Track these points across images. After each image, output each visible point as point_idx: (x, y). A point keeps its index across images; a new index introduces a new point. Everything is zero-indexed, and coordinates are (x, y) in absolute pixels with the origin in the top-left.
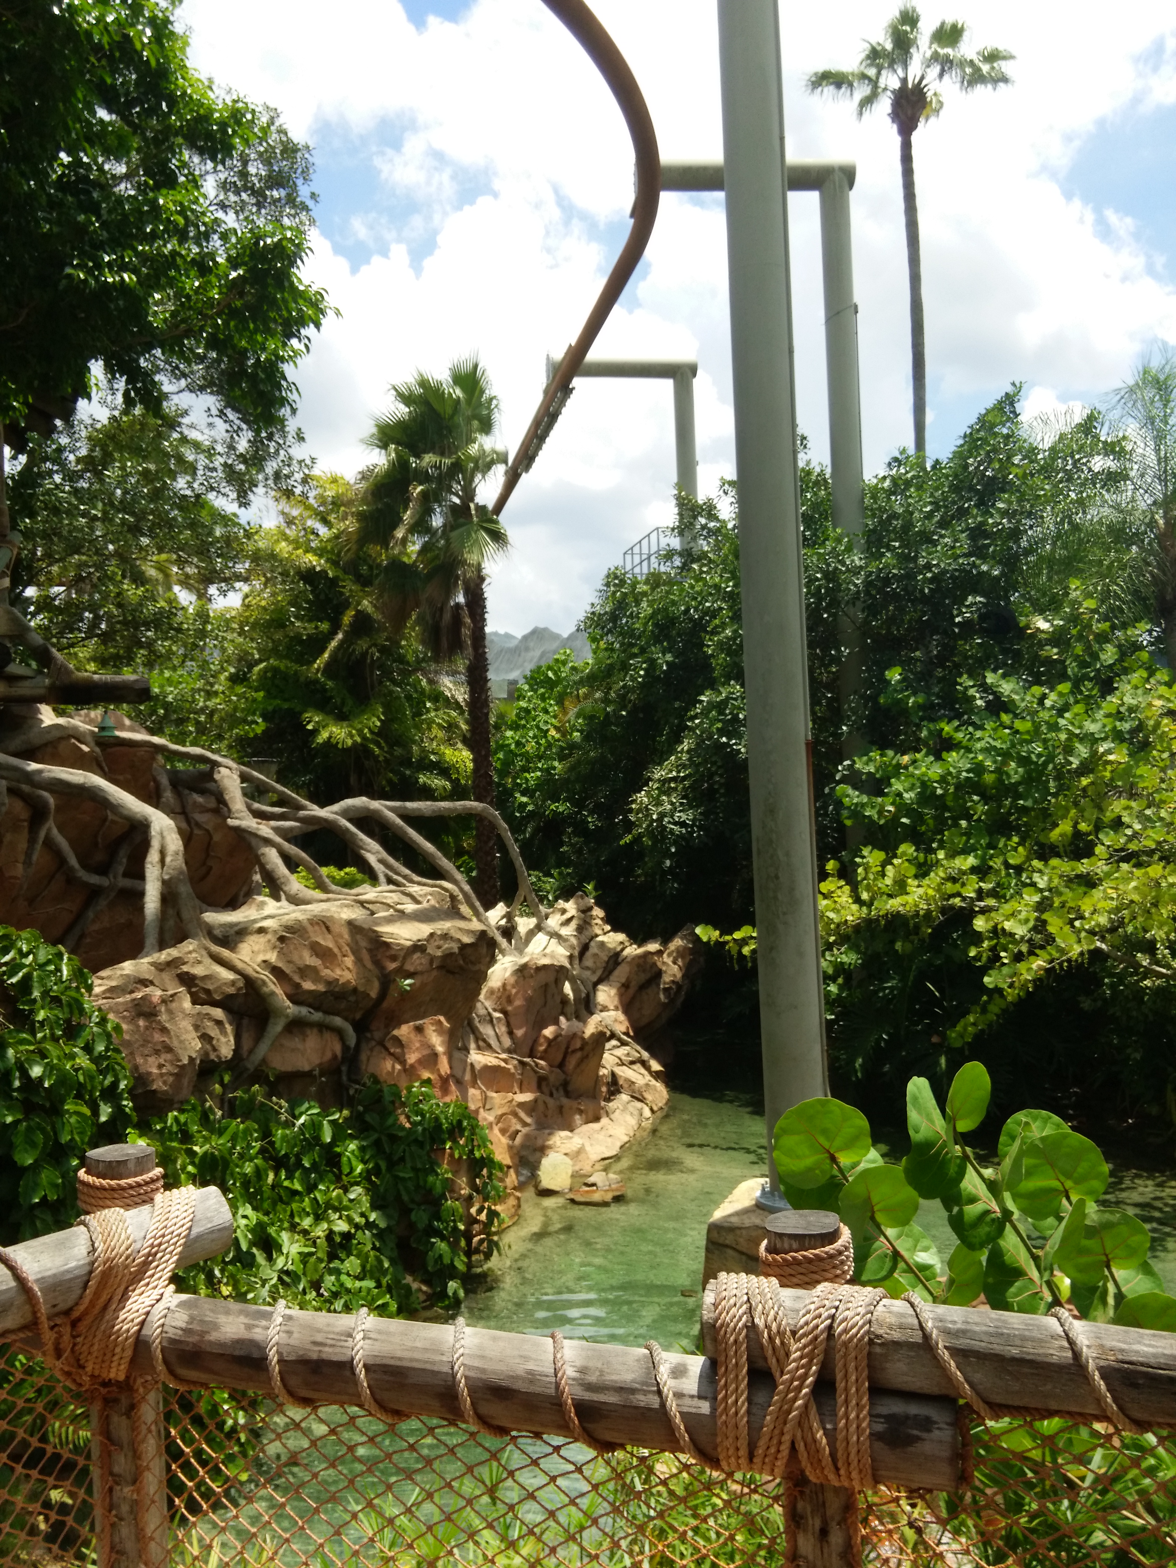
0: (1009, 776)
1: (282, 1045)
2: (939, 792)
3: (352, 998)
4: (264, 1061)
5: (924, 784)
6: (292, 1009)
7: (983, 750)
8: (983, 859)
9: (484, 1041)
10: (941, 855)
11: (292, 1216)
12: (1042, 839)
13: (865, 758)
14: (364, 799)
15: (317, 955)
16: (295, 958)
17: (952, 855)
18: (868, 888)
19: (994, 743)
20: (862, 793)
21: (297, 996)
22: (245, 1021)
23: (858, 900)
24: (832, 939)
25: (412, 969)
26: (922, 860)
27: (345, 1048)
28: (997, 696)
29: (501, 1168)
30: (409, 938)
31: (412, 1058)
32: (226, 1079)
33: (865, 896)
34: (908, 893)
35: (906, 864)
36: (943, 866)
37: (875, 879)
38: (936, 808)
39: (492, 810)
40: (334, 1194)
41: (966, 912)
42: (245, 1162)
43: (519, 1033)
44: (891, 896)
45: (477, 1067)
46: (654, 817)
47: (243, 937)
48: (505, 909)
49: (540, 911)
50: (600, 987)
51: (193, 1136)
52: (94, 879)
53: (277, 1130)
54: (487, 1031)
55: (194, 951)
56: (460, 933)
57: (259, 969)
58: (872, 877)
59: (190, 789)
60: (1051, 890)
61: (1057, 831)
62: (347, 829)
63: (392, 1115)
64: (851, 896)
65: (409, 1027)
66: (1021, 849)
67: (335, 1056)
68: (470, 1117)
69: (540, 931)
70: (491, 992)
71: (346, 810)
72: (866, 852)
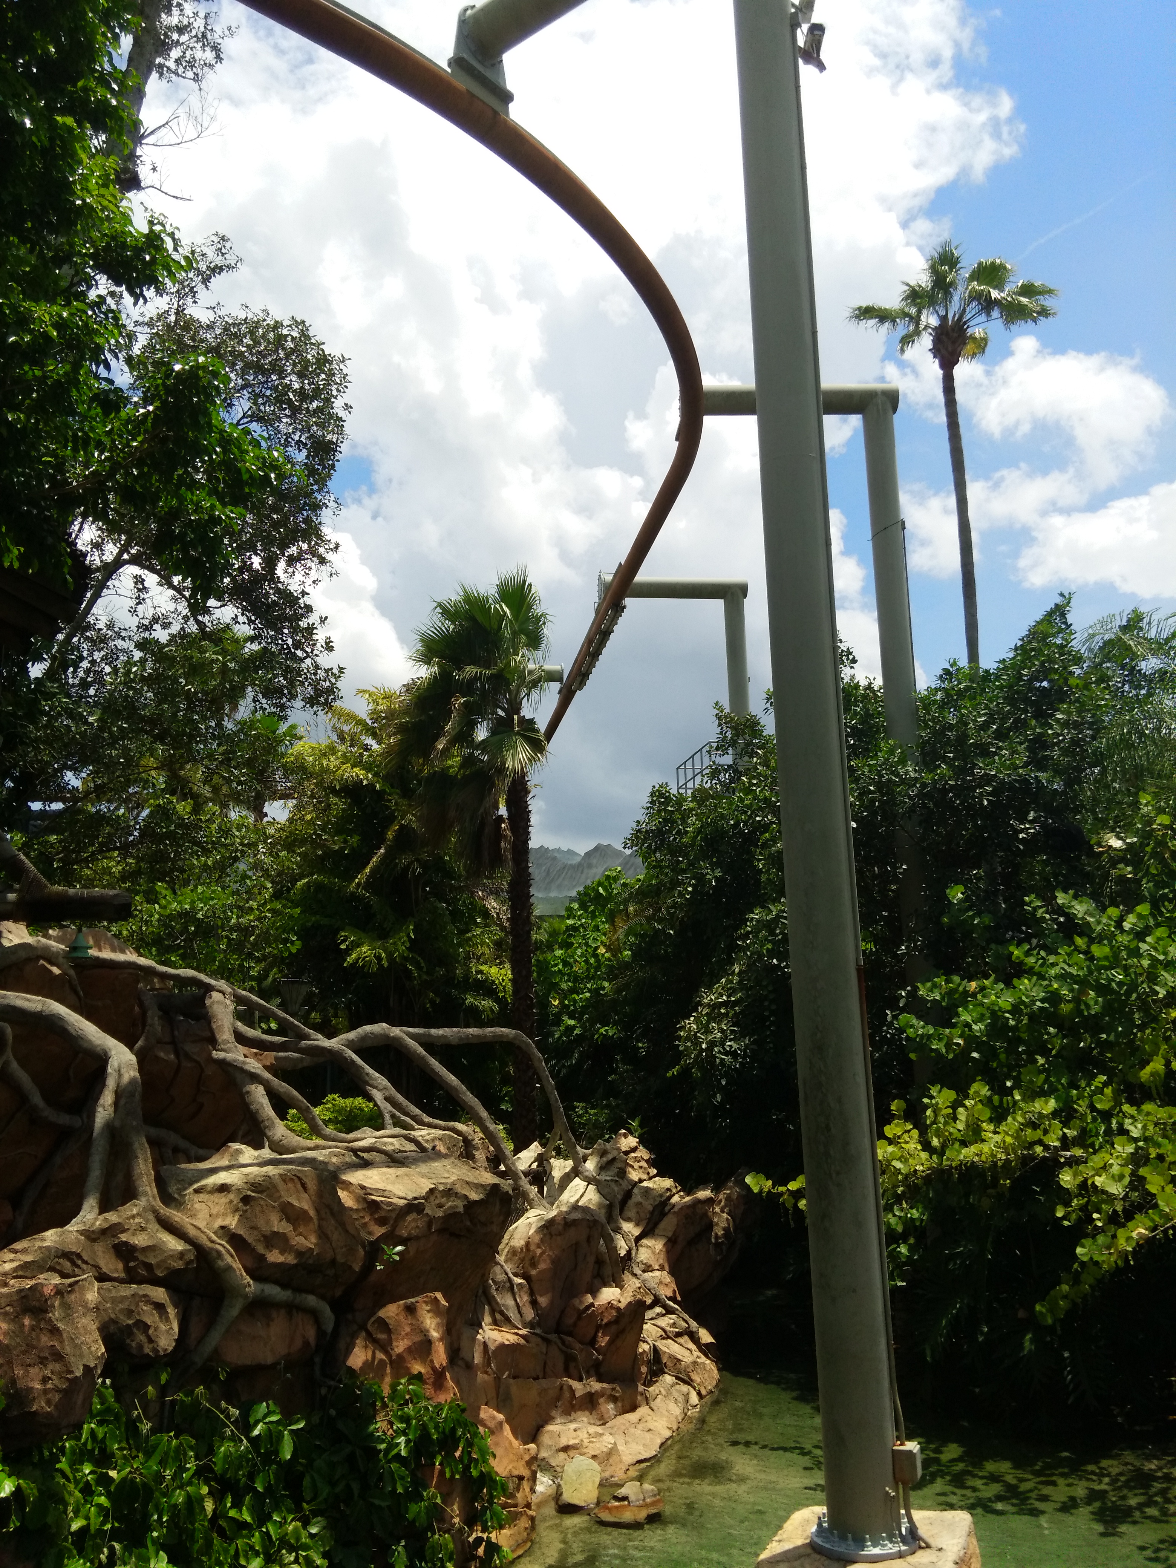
0: (1088, 1007)
1: (239, 1332)
2: (1012, 1022)
3: (330, 1272)
4: (216, 1353)
5: (993, 1013)
6: (252, 1286)
7: (1057, 977)
8: (1066, 1102)
9: (502, 1313)
10: (1018, 1096)
11: (237, 1555)
12: (1130, 1078)
13: (929, 984)
14: (384, 1025)
15: (288, 1220)
16: (261, 1223)
17: (1031, 1096)
18: (937, 1134)
19: (1069, 970)
20: (927, 1024)
21: (259, 1271)
22: (194, 1302)
23: (926, 1146)
24: (901, 1191)
25: (405, 1235)
26: (995, 1102)
27: (320, 1333)
28: (1070, 917)
29: (504, 1488)
30: (403, 1195)
31: (400, 1346)
32: (164, 1377)
33: (935, 1142)
34: (983, 1141)
35: (980, 1106)
36: (1021, 1109)
37: (946, 1123)
38: (1009, 1041)
39: (525, 1037)
40: (291, 1528)
41: (1050, 1163)
42: (174, 1490)
43: (543, 1301)
44: (964, 1144)
45: (492, 1347)
46: (704, 1046)
47: (202, 1197)
48: (540, 1150)
49: (577, 1153)
50: (644, 1241)
51: (113, 1455)
52: (64, 1119)
53: (220, 1446)
54: (506, 1301)
55: (138, 1214)
56: (468, 1187)
57: (214, 1237)
58: (942, 1120)
59: (184, 1015)
60: (1146, 1139)
61: (1148, 1069)
62: (353, 1062)
63: (372, 1419)
64: (920, 1142)
65: (399, 1307)
66: (1108, 1091)
67: (306, 1344)
68: (466, 1425)
69: (577, 1176)
70: (513, 1252)
71: (364, 1038)
72: (933, 1091)
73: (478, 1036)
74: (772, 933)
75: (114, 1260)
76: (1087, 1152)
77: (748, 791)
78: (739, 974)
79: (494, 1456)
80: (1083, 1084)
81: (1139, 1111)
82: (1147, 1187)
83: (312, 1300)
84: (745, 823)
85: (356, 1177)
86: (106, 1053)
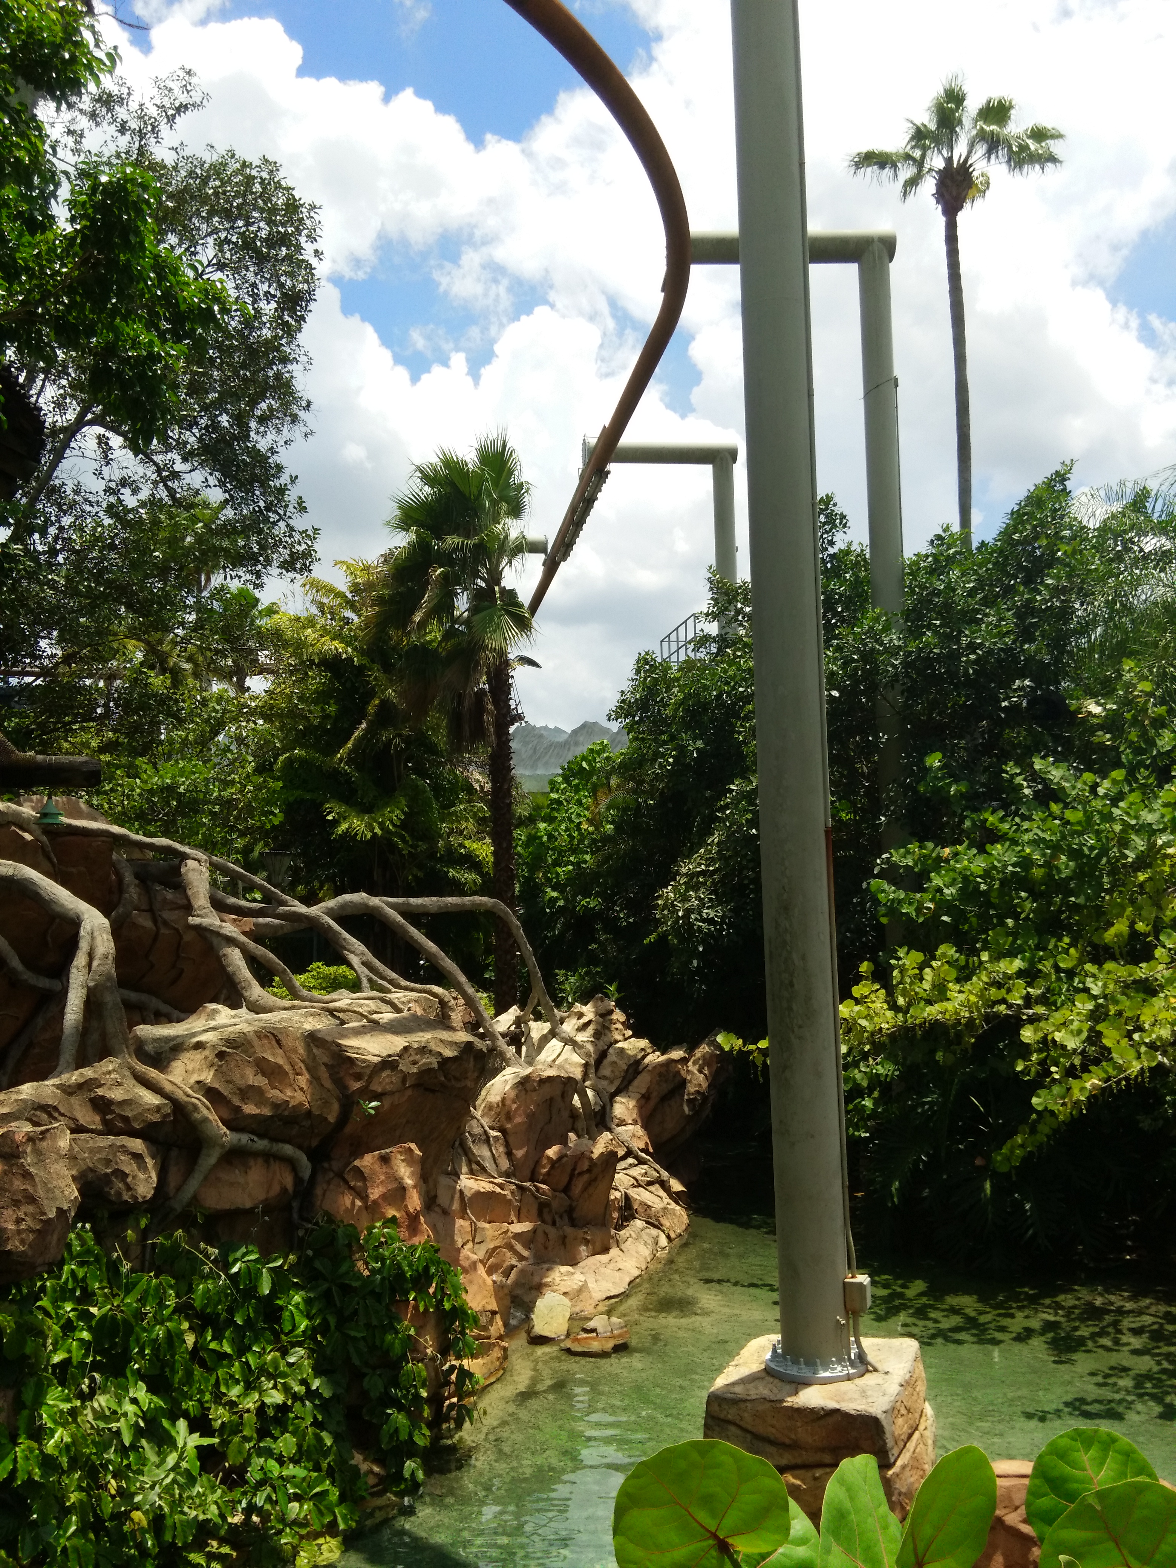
0: (1059, 871)
1: (218, 1179)
2: (983, 887)
3: (306, 1123)
4: (195, 1199)
5: (965, 879)
6: (230, 1137)
7: (1030, 842)
8: (1032, 962)
9: (479, 1164)
10: (985, 956)
11: (217, 1384)
12: (1095, 939)
13: (902, 850)
14: (363, 894)
15: (263, 1074)
16: (236, 1077)
17: (997, 957)
18: (905, 993)
19: (1042, 835)
20: (899, 888)
21: (235, 1122)
22: (173, 1153)
23: (894, 1007)
24: (867, 1048)
25: (380, 1090)
26: (962, 962)
27: (298, 1180)
28: (1046, 784)
29: (476, 1320)
30: (377, 1053)
31: (375, 1193)
32: (143, 1223)
33: (901, 1001)
34: (949, 999)
35: (947, 967)
36: (986, 969)
37: (912, 983)
38: (980, 905)
39: (503, 906)
40: (269, 1357)
41: (1013, 1021)
42: (155, 1325)
43: (519, 1153)
44: (930, 1002)
45: (468, 1194)
46: (680, 914)
47: (177, 1054)
48: (518, 1013)
49: (554, 1015)
50: (618, 1098)
51: (93, 1294)
52: (44, 983)
53: (199, 1284)
54: (482, 1152)
55: (114, 1070)
56: (442, 1045)
57: (190, 1092)
58: (908, 980)
59: (161, 883)
60: (1105, 997)
61: (1113, 931)
62: (330, 927)
63: (348, 1259)
64: (886, 1001)
65: (374, 1157)
66: (1073, 951)
67: (284, 1190)
68: (439, 1263)
69: (554, 1037)
70: (490, 1107)
71: (344, 906)
72: (901, 953)
73: (457, 905)
74: (751, 803)
75: (91, 1113)
76: (1049, 1010)
78: (718, 844)
79: (467, 1292)
80: (1050, 945)
81: (1101, 970)
82: (1104, 1041)
83: (288, 1149)
84: (728, 694)
86: (78, 917)
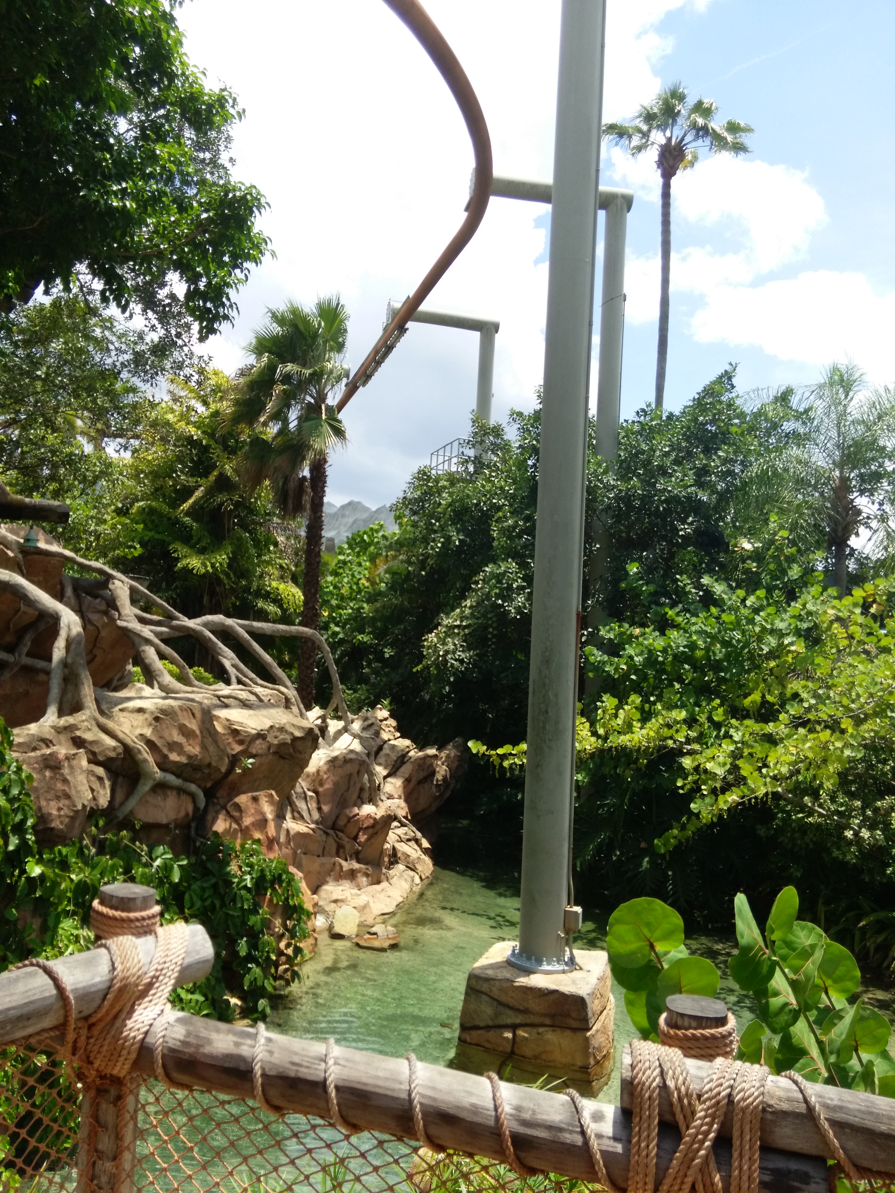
0: (714, 654)
1: (147, 801)
2: (661, 659)
3: (206, 771)
4: (131, 812)
5: (650, 651)
6: (158, 774)
7: (696, 632)
8: (692, 714)
9: (299, 813)
10: (659, 706)
12: (737, 703)
13: (607, 627)
14: (221, 616)
15: (183, 735)
16: (166, 734)
17: (669, 707)
18: (604, 726)
19: (705, 628)
20: (604, 653)
21: (164, 764)
22: (120, 780)
23: (595, 734)
25: (255, 752)
26: (646, 709)
27: (196, 808)
28: (709, 593)
30: (254, 727)
31: (248, 821)
32: (101, 823)
33: (601, 731)
34: (634, 732)
35: (634, 710)
36: (662, 715)
37: (610, 719)
38: (657, 671)
39: (319, 636)
41: (677, 752)
43: (326, 809)
44: (621, 733)
45: (292, 833)
46: (440, 653)
47: (125, 714)
48: (321, 712)
49: (348, 717)
50: (389, 779)
52: (3, 656)
53: (138, 868)
54: (302, 805)
55: (84, 721)
56: (294, 728)
57: (136, 740)
58: (607, 717)
59: (86, 593)
60: (743, 743)
61: (749, 699)
62: (210, 639)
63: (228, 864)
64: (590, 730)
65: (248, 797)
66: (721, 710)
67: (187, 814)
68: (286, 874)
69: (346, 732)
70: (309, 777)
71: (212, 623)
72: (605, 698)
73: (286, 631)
74: (499, 582)
76: (702, 747)
77: (488, 480)
78: (470, 608)
80: (704, 704)
81: (741, 724)
82: (741, 772)
83: (193, 787)
84: (485, 503)
85: (223, 713)
86: (57, 614)
